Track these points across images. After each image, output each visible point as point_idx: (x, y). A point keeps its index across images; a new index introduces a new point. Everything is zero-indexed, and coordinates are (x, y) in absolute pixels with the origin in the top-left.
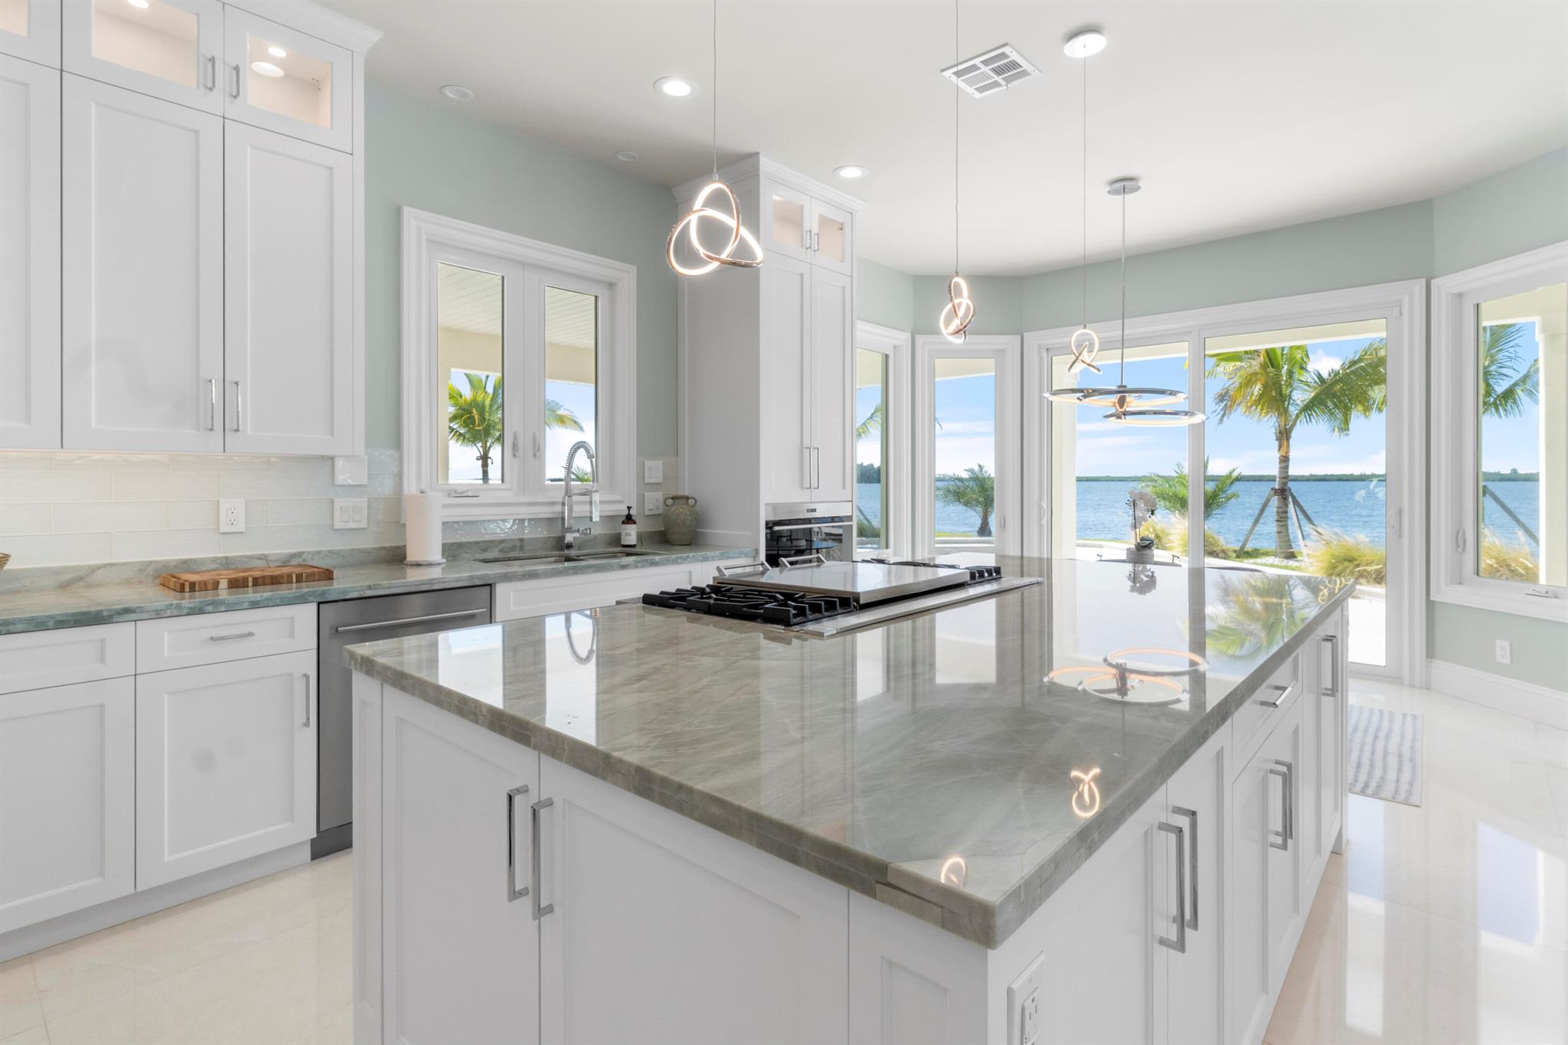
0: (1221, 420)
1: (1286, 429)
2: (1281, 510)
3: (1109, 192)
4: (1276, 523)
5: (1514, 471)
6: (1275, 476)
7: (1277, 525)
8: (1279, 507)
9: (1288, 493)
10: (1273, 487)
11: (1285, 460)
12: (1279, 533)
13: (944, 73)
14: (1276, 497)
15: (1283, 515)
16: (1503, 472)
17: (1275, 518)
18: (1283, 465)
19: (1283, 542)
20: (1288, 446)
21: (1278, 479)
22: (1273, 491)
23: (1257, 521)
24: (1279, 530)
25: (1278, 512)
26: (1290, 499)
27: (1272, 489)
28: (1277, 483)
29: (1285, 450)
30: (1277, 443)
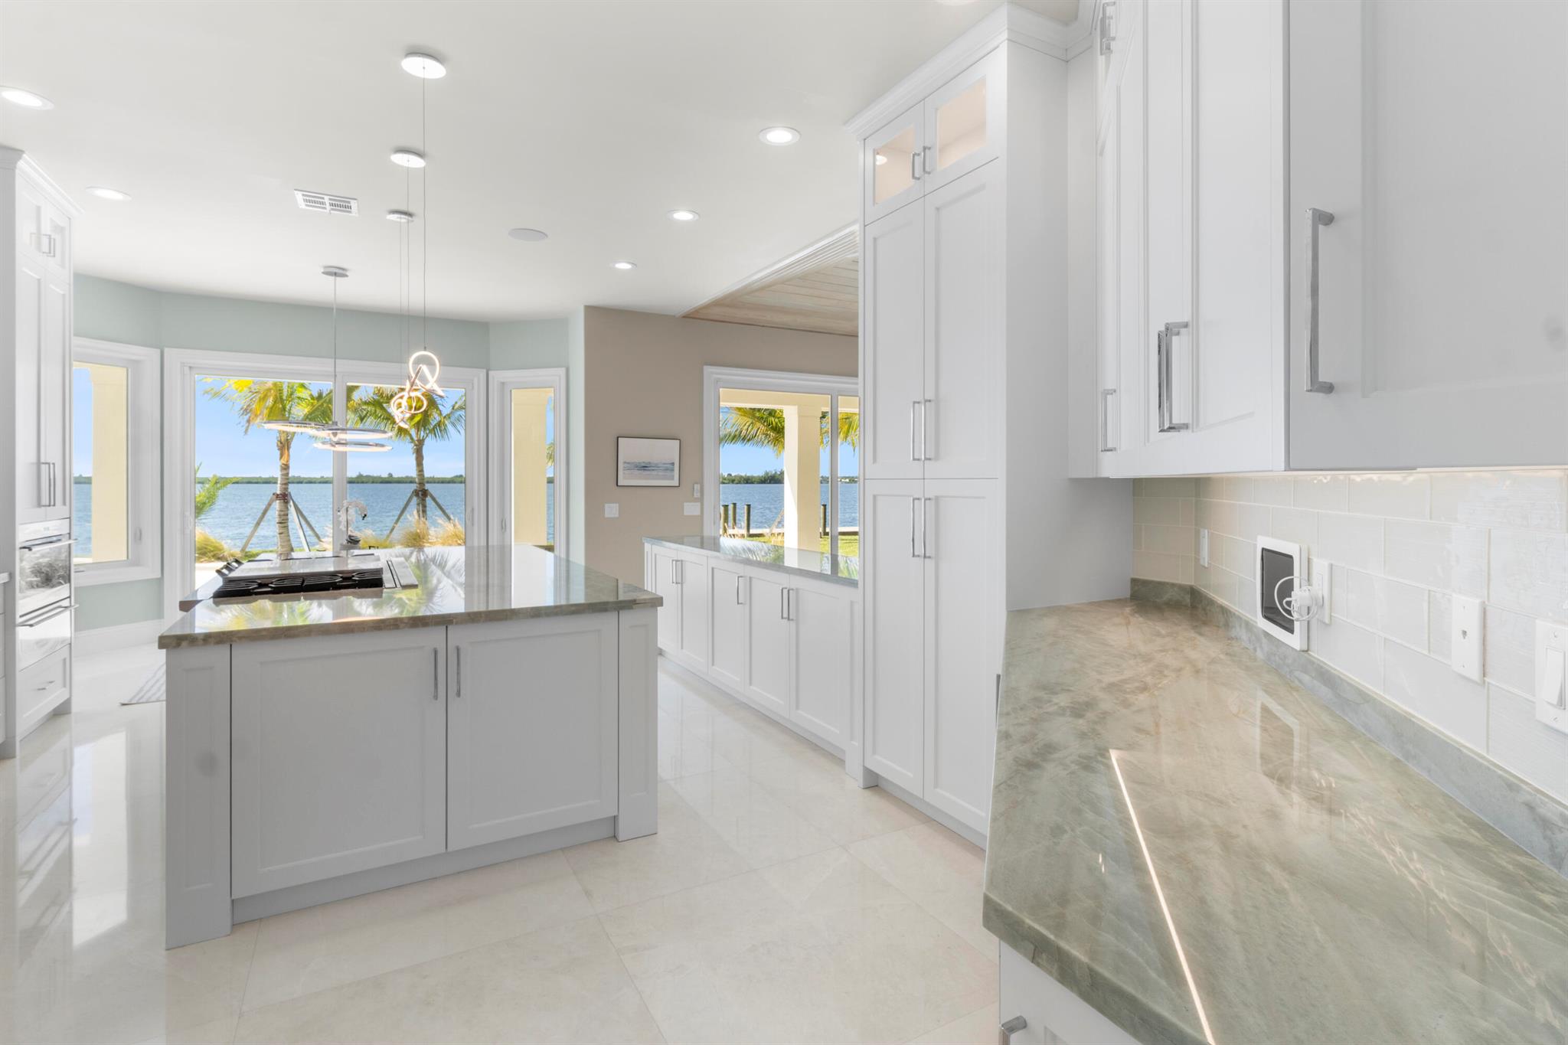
0: (246, 431)
1: (287, 440)
2: (282, 513)
3: (323, 273)
4: (277, 525)
5: (390, 475)
6: (277, 479)
7: (279, 527)
8: (281, 511)
9: (289, 498)
10: (274, 492)
11: (286, 467)
12: (280, 534)
13: (296, 192)
14: (278, 501)
15: (285, 517)
16: (383, 476)
17: (277, 520)
18: (285, 472)
19: (284, 542)
20: (289, 455)
21: (279, 482)
22: (275, 497)
23: (258, 524)
24: (281, 531)
25: (280, 515)
26: (291, 503)
27: (274, 494)
28: (279, 485)
29: (286, 460)
30: (278, 452)
